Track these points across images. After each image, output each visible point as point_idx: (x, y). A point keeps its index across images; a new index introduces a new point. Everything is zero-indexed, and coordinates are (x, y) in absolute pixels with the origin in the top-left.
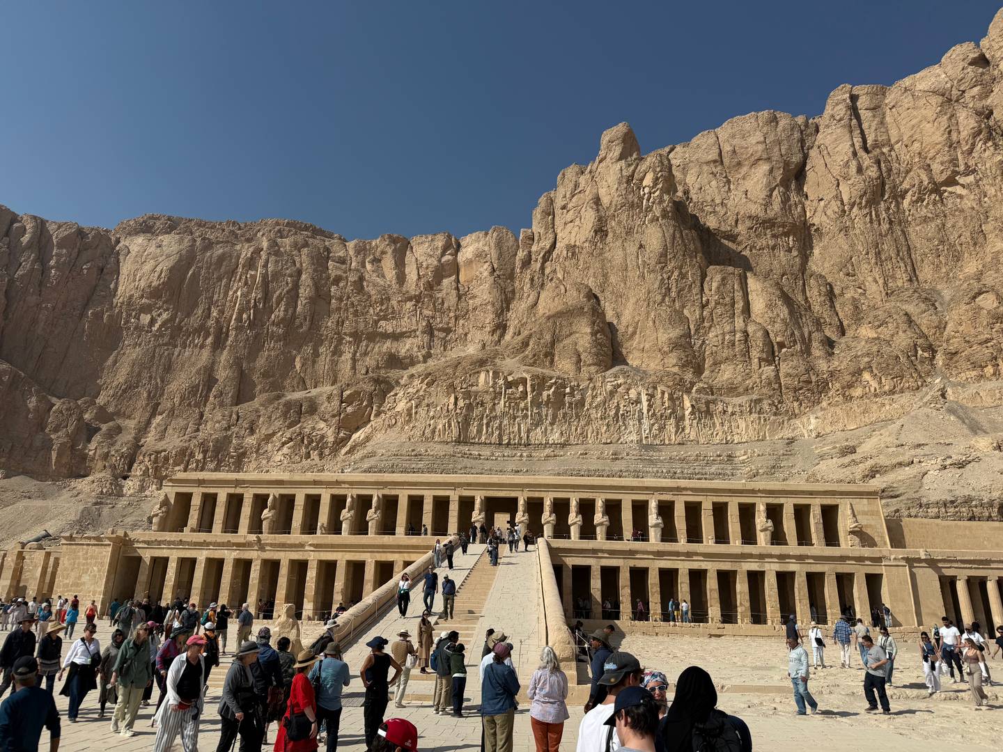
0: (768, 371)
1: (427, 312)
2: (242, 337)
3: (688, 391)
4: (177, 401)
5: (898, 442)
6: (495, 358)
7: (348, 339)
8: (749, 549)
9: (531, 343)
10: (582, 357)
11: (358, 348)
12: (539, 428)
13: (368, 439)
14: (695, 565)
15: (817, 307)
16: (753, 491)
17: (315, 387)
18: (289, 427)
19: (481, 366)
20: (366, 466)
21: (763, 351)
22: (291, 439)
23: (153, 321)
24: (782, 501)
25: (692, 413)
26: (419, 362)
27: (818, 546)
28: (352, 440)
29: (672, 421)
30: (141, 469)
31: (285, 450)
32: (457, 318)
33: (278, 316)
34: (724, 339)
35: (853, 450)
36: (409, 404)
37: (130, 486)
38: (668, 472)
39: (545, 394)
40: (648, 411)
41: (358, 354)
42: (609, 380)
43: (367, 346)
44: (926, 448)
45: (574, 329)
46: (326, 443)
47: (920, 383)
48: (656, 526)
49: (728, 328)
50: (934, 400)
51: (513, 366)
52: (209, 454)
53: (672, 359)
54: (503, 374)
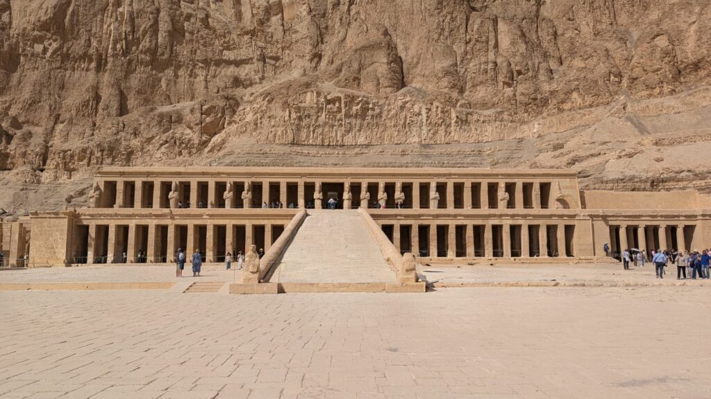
0: (509, 91)
1: (260, 44)
2: (119, 63)
3: (454, 106)
4: (73, 112)
5: (592, 141)
6: (316, 81)
7: (200, 64)
8: (493, 211)
9: (343, 71)
10: (380, 81)
11: (208, 72)
12: (350, 134)
13: (224, 142)
14: (460, 222)
15: (545, 44)
16: (497, 175)
17: (178, 102)
18: (164, 132)
19: (307, 88)
20: (228, 160)
21: (506, 77)
22: (167, 142)
23: (45, 50)
24: (515, 180)
25: (456, 122)
26: (256, 83)
27: (536, 209)
28: (211, 142)
29: (443, 127)
30: (53, 164)
31: (163, 149)
32: (283, 49)
33: (145, 46)
34: (480, 68)
35: (561, 146)
36: (255, 116)
37: (46, 176)
38: (439, 163)
39: (354, 108)
40: (427, 120)
41: (209, 77)
42: (399, 98)
43: (215, 71)
44: (608, 144)
45: (375, 59)
46: (194, 144)
47: (610, 100)
48: (435, 198)
49: (483, 59)
50: (618, 111)
51: (331, 89)
52: (105, 153)
53: (445, 82)
54: (324, 93)
